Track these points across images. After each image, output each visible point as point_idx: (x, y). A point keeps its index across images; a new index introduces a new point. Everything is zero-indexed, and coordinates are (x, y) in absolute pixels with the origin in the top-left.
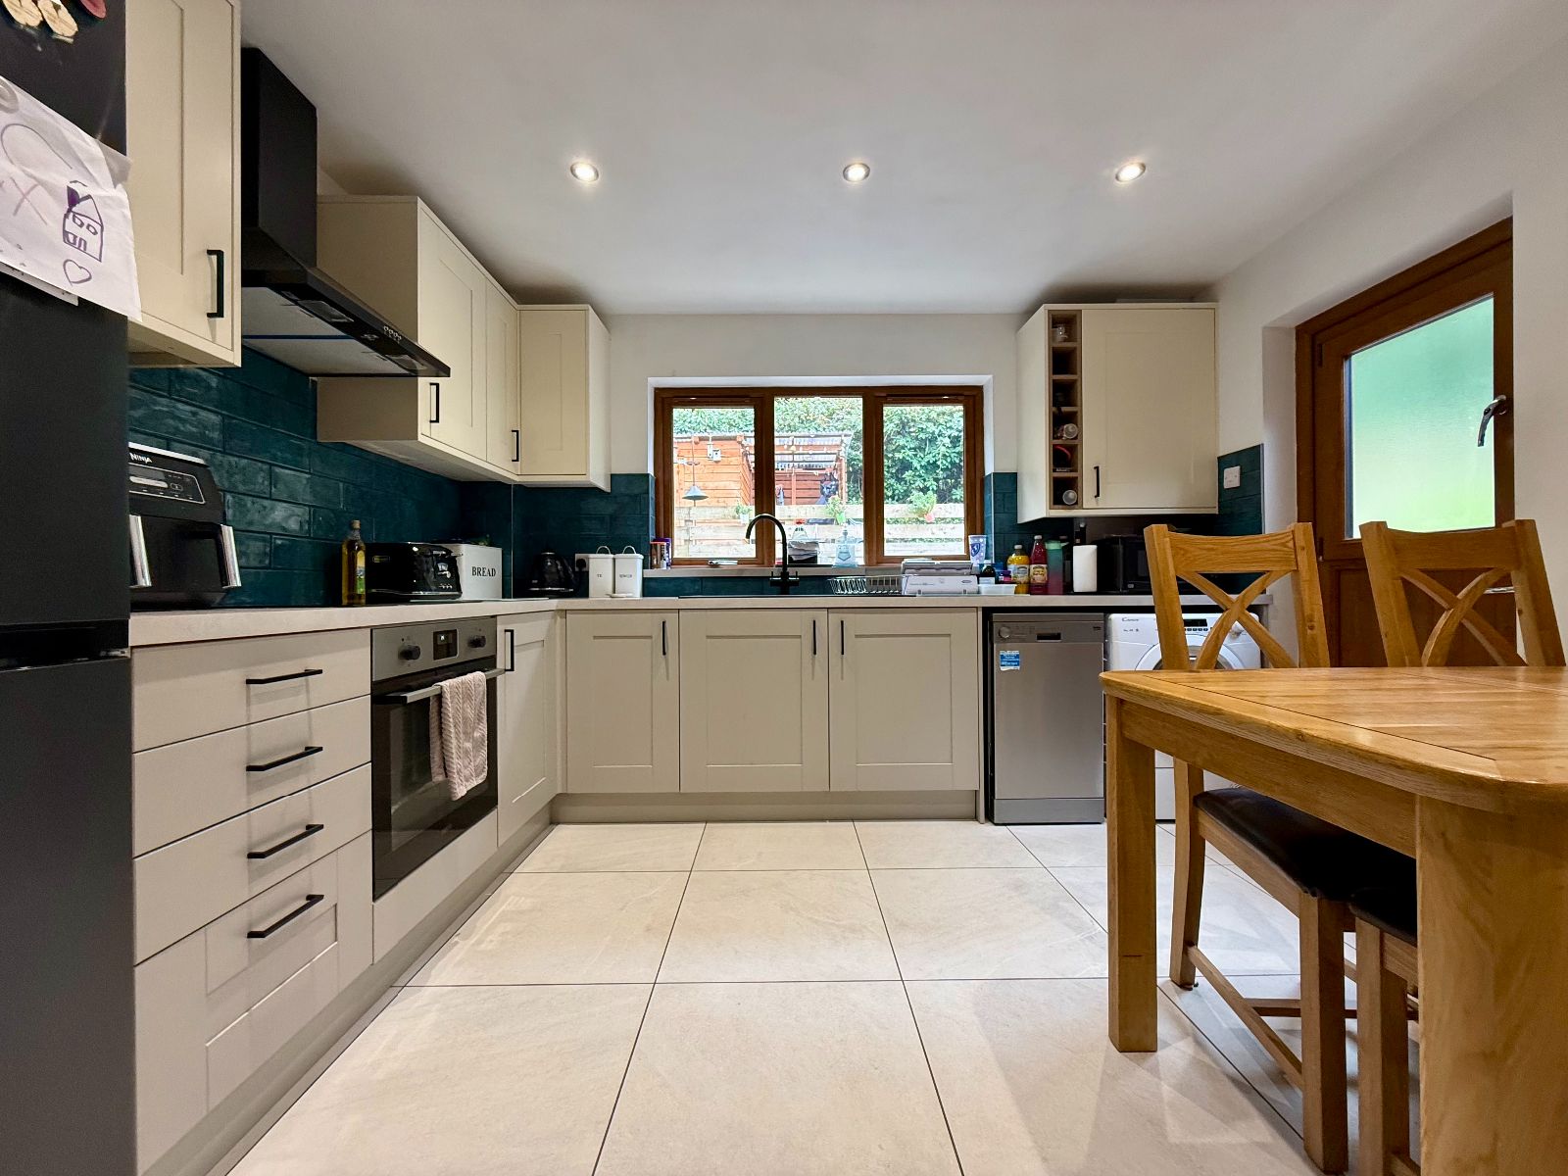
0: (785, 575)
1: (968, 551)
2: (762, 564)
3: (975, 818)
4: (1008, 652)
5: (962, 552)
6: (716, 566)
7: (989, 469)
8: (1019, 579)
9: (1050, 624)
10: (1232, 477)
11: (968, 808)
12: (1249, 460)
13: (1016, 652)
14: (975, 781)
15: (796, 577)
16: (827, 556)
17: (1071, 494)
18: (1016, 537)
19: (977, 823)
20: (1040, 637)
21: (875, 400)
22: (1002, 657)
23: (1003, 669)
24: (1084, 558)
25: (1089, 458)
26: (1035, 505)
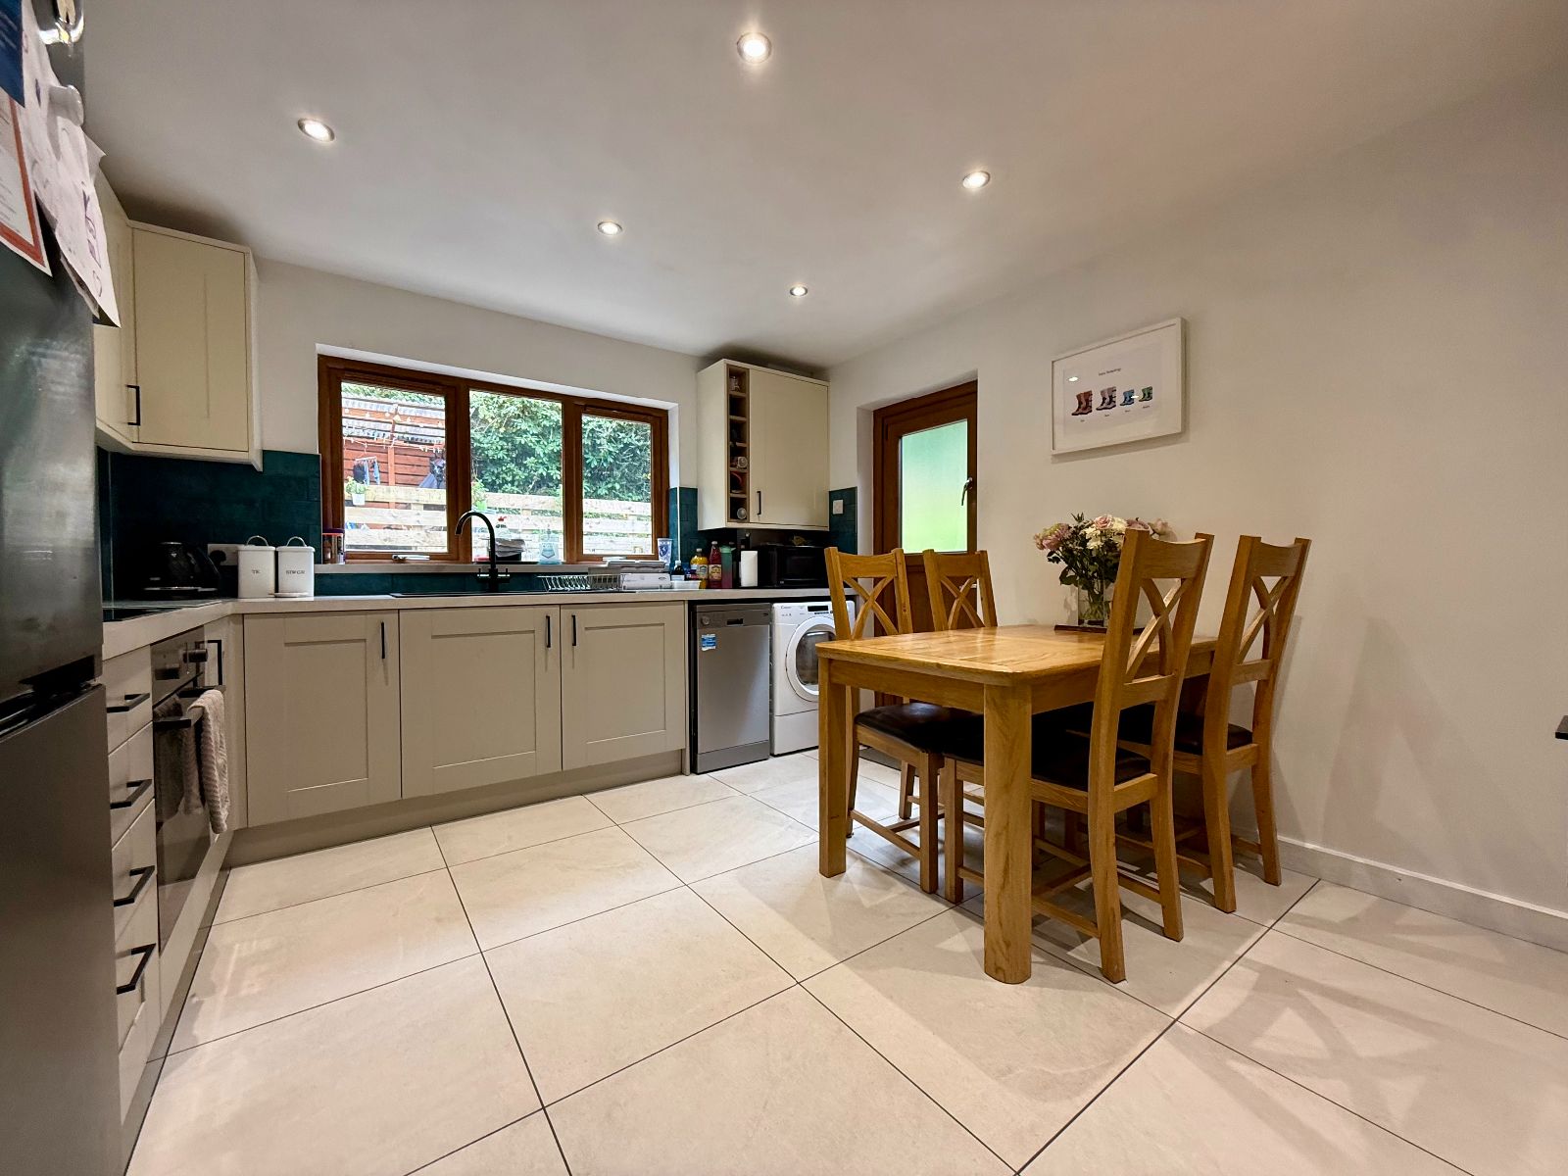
0: (493, 572)
1: (656, 552)
2: (457, 559)
3: (682, 773)
4: (708, 636)
5: (650, 552)
6: (403, 561)
7: (675, 482)
8: (701, 577)
9: (733, 612)
10: (838, 507)
11: (675, 765)
12: (848, 496)
13: (713, 636)
14: (682, 742)
15: (506, 573)
16: (531, 554)
17: (743, 511)
18: (696, 541)
19: (682, 777)
20: (730, 623)
21: (574, 409)
22: (703, 640)
23: (704, 649)
24: (749, 560)
25: (753, 486)
26: (714, 515)
